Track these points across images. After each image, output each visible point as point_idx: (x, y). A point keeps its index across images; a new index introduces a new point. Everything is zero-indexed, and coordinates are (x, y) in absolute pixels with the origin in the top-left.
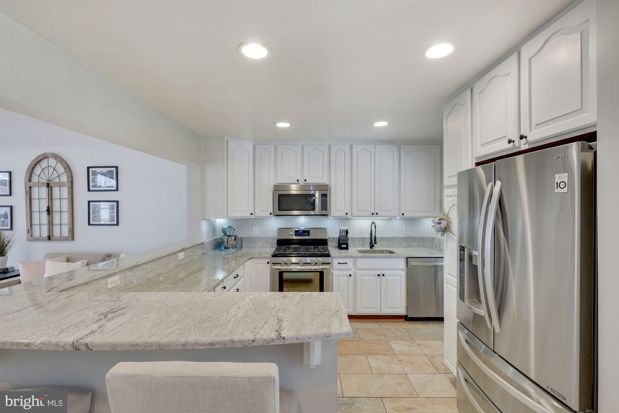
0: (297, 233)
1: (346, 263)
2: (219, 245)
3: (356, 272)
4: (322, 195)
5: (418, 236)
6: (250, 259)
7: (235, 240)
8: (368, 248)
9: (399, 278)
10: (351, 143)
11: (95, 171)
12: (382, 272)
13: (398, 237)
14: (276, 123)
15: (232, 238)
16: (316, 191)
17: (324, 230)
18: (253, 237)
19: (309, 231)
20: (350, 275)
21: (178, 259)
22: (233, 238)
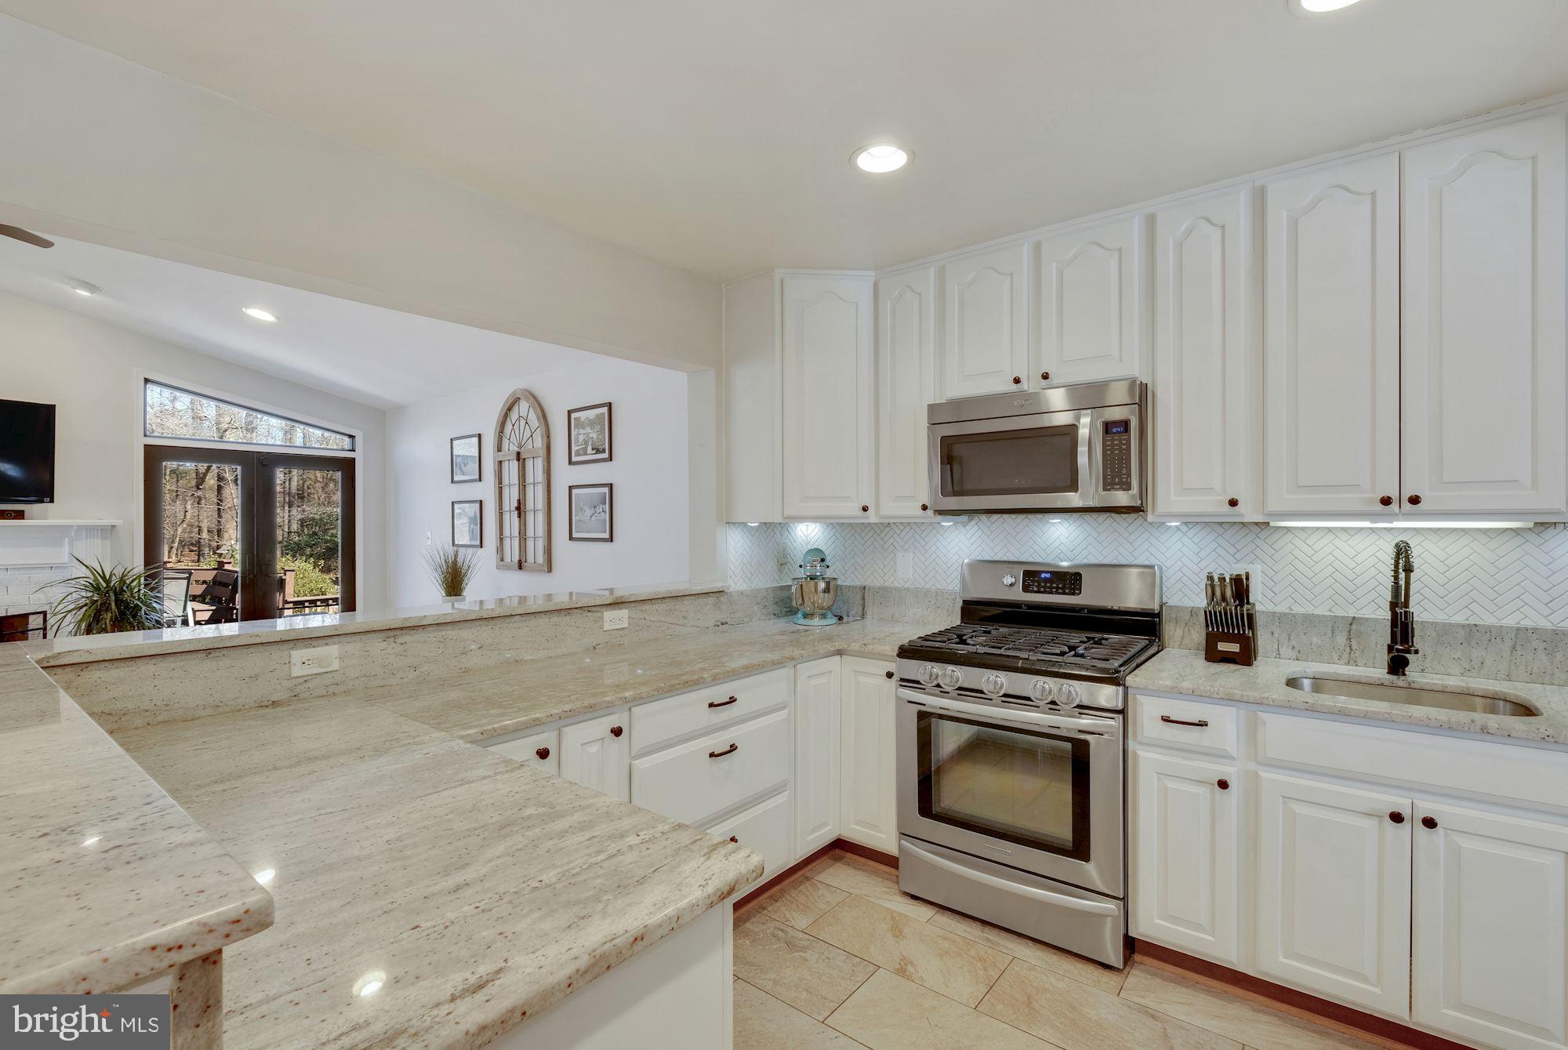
0: (1032, 578)
1: (1202, 724)
2: (787, 605)
3: (1257, 775)
4: (1108, 427)
6: (840, 653)
7: (827, 590)
8: (1379, 674)
11: (578, 419)
12: (1418, 803)
16: (1081, 413)
17: (1151, 572)
18: (895, 589)
19: (1082, 575)
20: (1223, 785)
21: (601, 627)
22: (822, 585)
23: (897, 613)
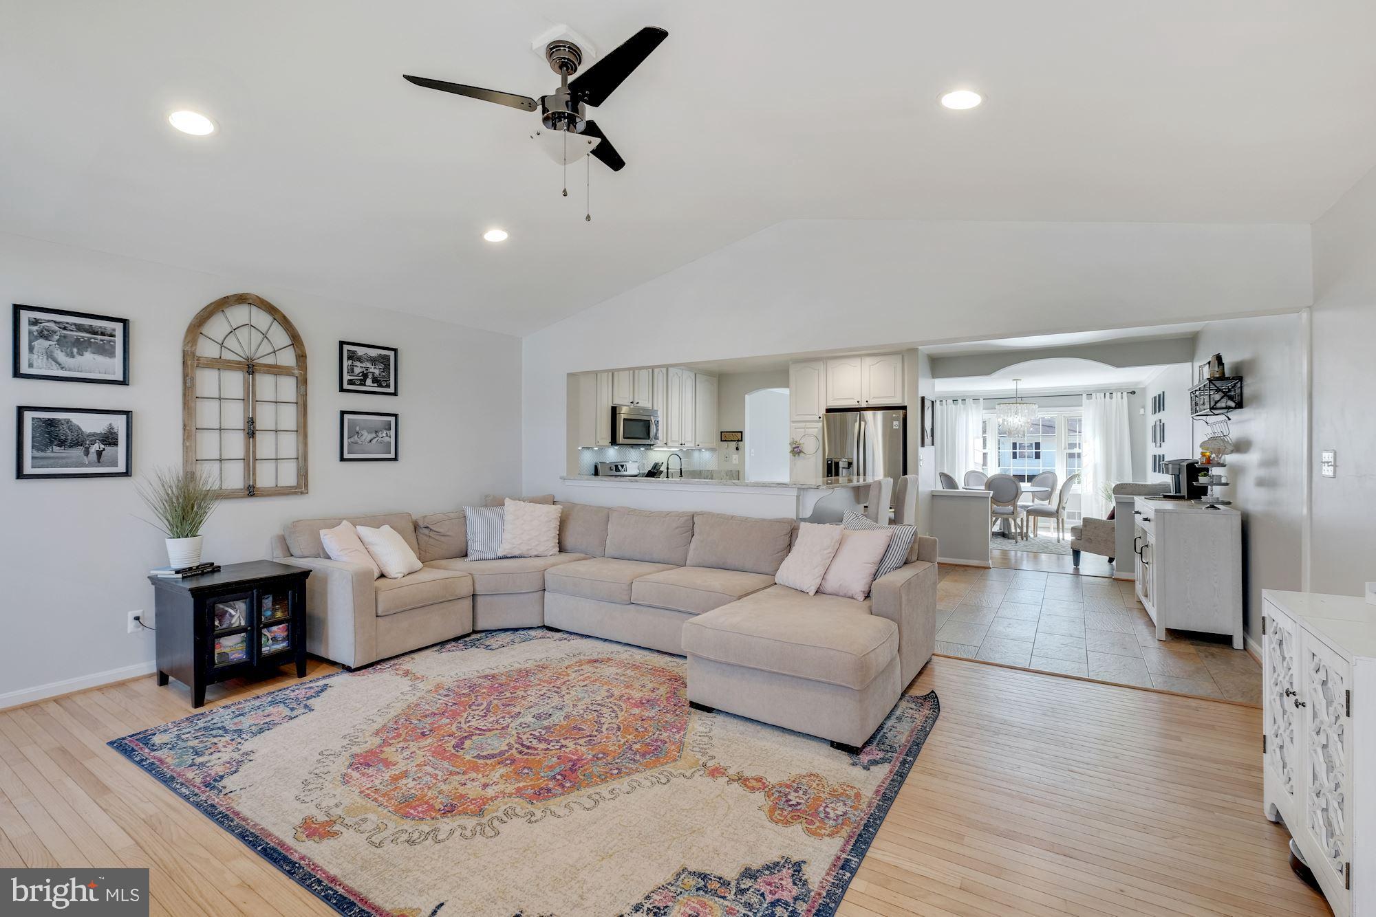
11: (354, 352)
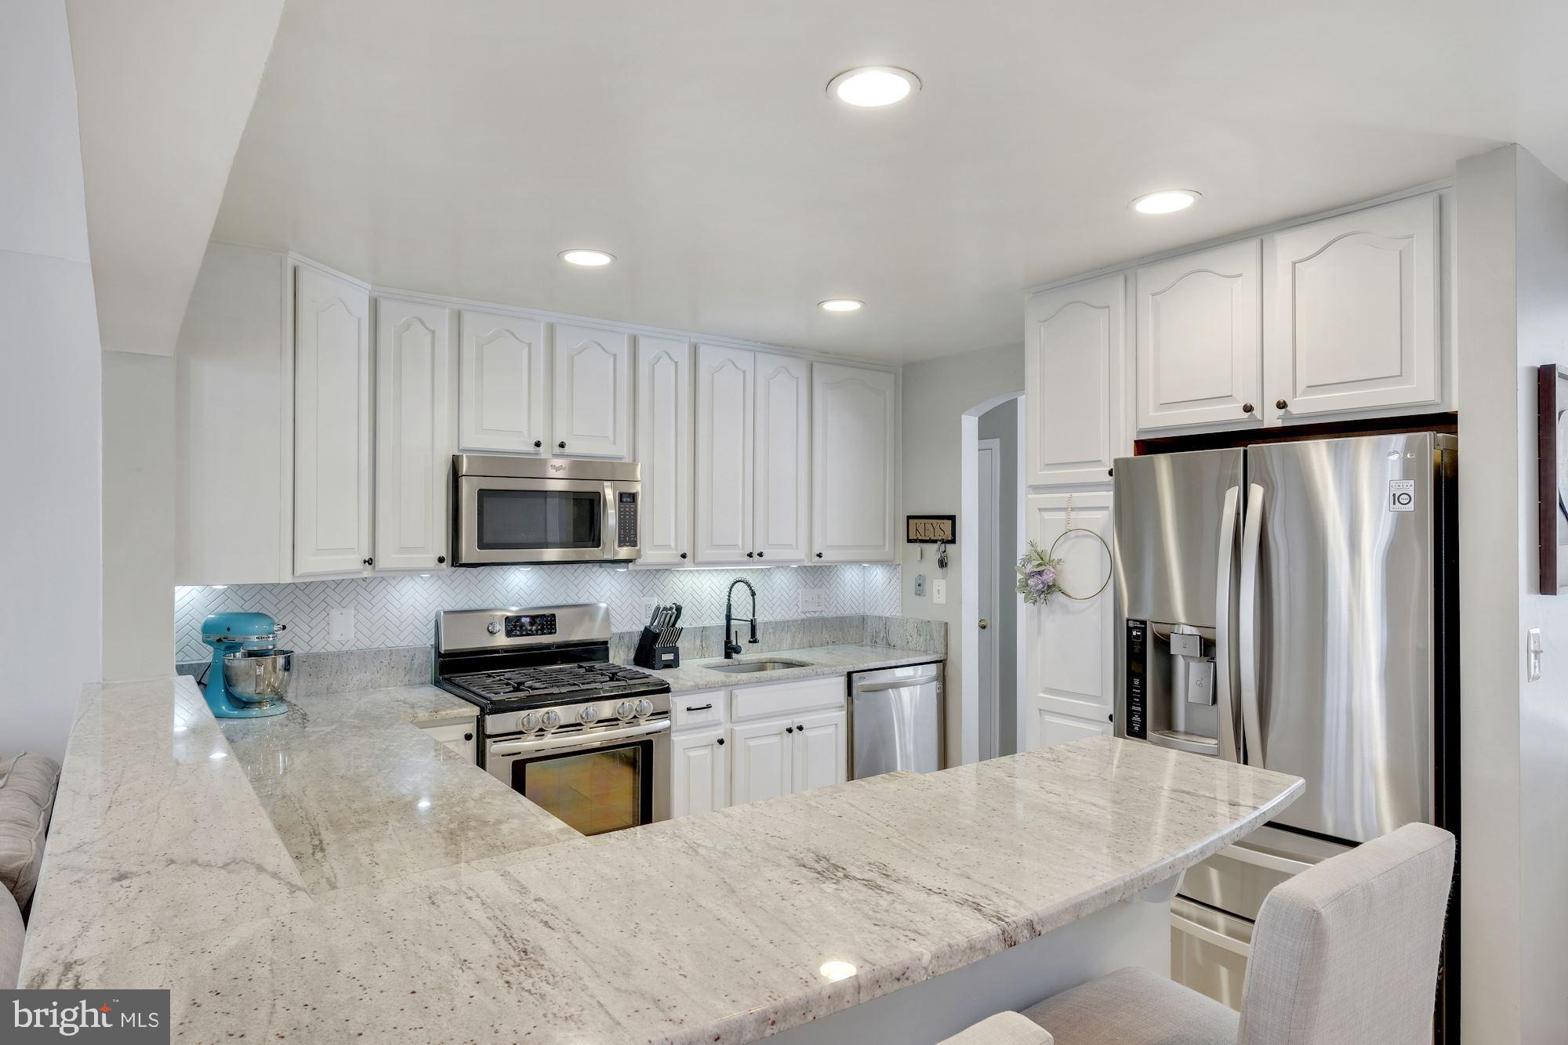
0: (514, 625)
1: (709, 707)
3: (733, 729)
4: (623, 497)
5: (830, 615)
8: (720, 659)
9: (832, 730)
10: (692, 340)
12: (795, 720)
13: (788, 621)
14: (561, 254)
15: (276, 662)
16: (606, 483)
17: (585, 610)
18: (332, 654)
19: (554, 616)
20: (721, 742)
22: (281, 660)
23: (334, 683)
